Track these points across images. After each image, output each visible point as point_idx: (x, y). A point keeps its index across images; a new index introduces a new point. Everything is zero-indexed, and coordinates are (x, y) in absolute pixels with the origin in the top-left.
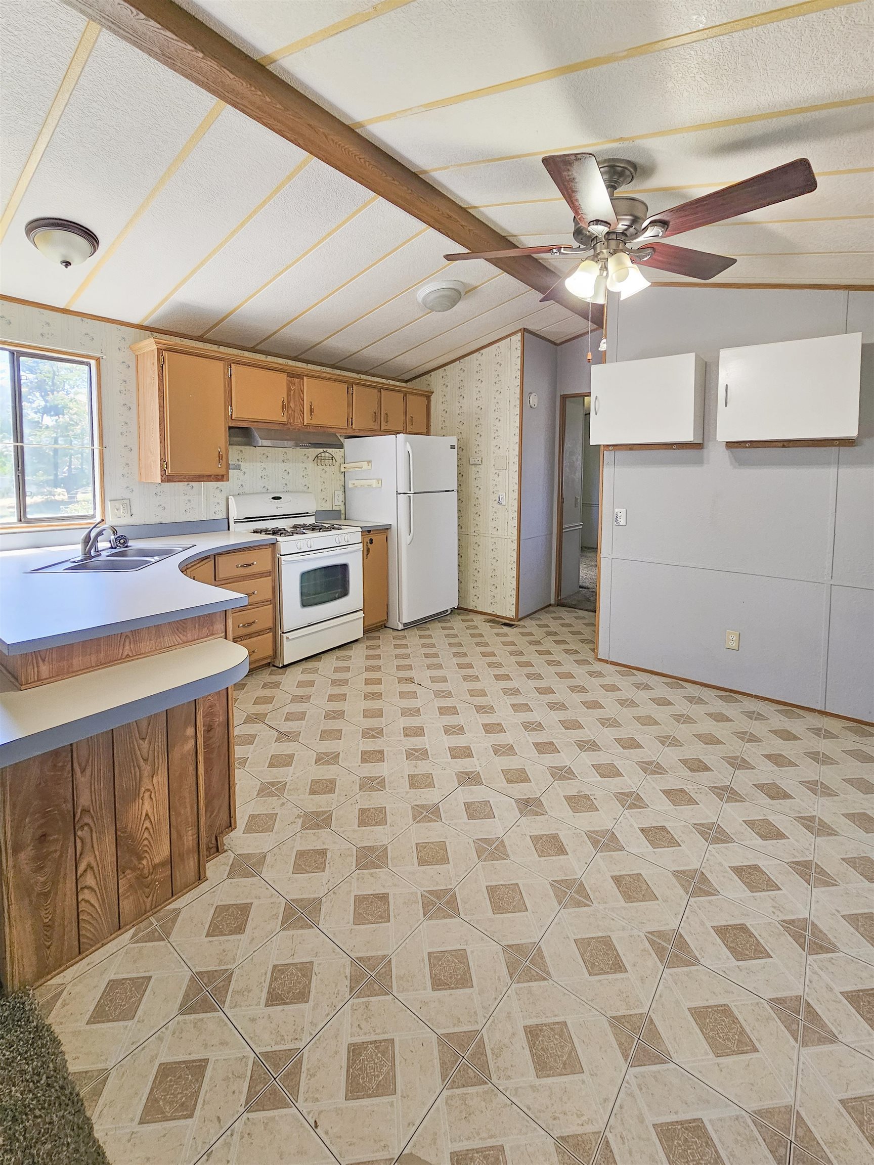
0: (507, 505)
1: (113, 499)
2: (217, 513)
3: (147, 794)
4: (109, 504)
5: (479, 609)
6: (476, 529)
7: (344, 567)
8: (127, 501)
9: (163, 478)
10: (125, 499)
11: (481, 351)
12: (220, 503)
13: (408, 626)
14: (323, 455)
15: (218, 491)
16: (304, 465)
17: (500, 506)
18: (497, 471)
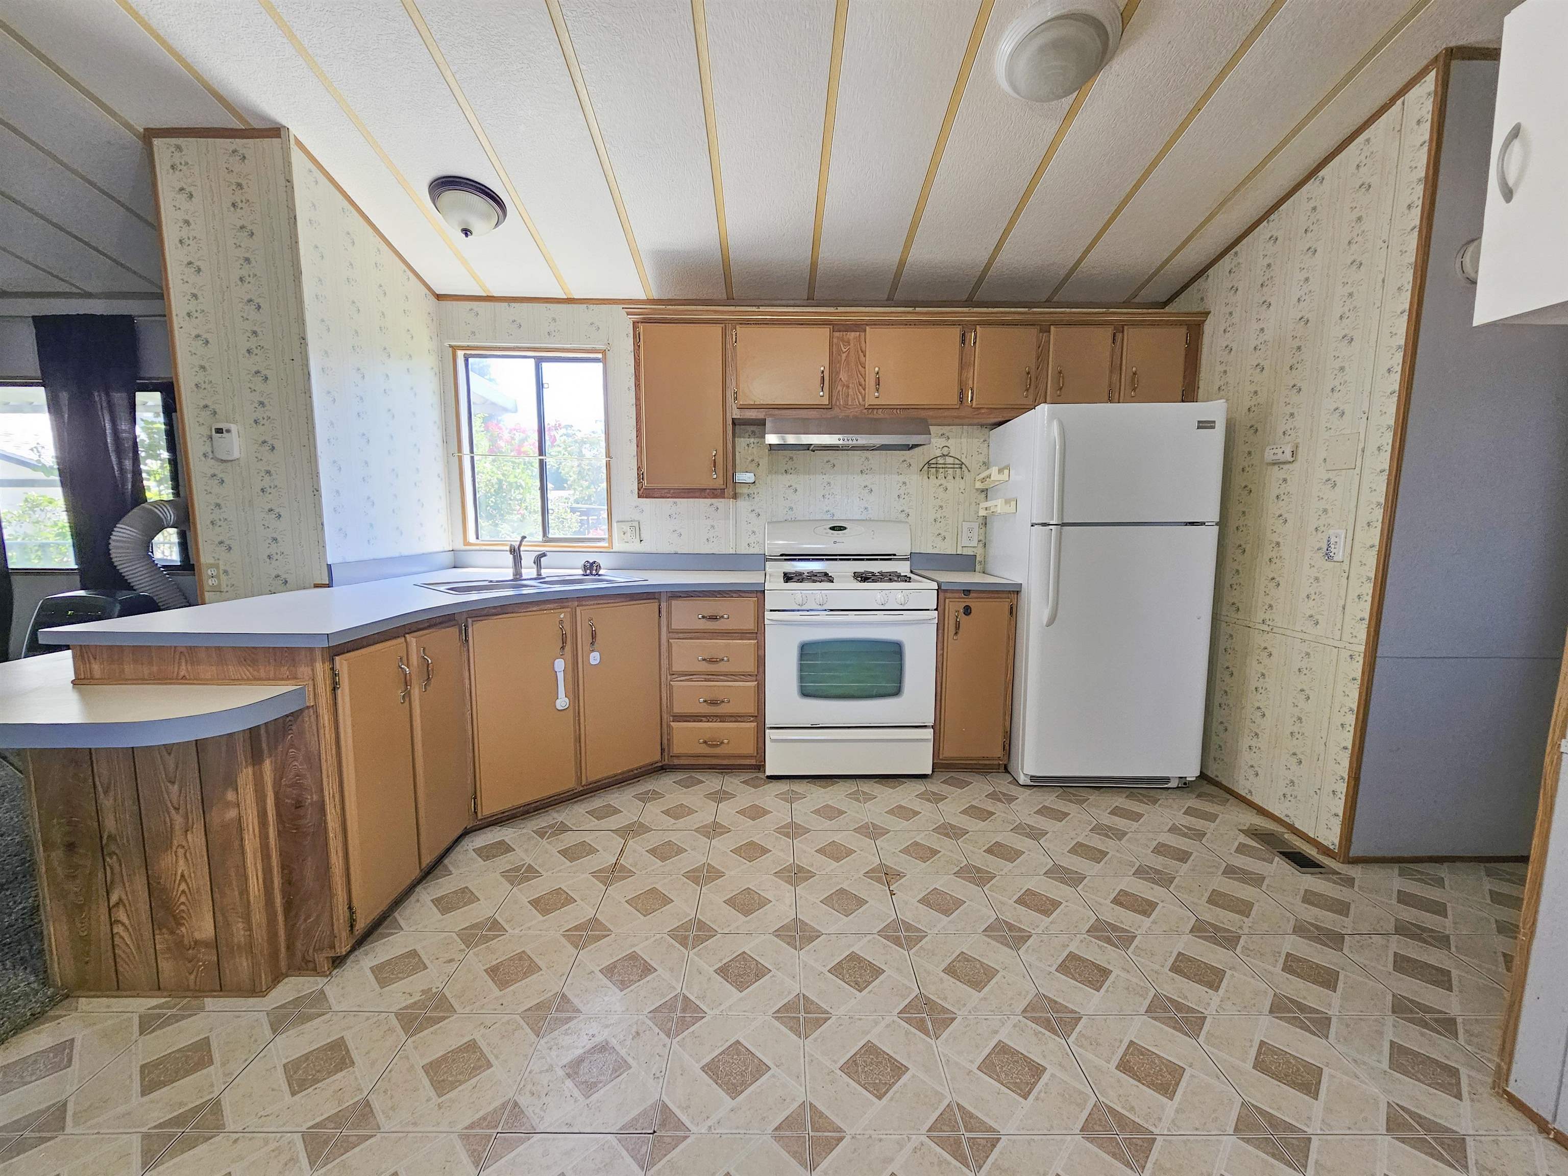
0: (1347, 562)
1: (620, 520)
2: (752, 545)
3: (181, 852)
4: (615, 525)
5: (1257, 799)
6: (1267, 616)
7: (895, 650)
8: (636, 524)
9: (641, 492)
10: (634, 521)
11: (1321, 174)
12: (757, 533)
13: (1040, 783)
14: (941, 461)
15: (753, 515)
16: (901, 478)
17: (1330, 565)
18: (1331, 475)
